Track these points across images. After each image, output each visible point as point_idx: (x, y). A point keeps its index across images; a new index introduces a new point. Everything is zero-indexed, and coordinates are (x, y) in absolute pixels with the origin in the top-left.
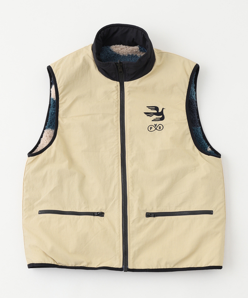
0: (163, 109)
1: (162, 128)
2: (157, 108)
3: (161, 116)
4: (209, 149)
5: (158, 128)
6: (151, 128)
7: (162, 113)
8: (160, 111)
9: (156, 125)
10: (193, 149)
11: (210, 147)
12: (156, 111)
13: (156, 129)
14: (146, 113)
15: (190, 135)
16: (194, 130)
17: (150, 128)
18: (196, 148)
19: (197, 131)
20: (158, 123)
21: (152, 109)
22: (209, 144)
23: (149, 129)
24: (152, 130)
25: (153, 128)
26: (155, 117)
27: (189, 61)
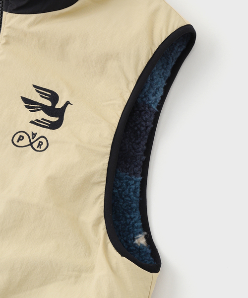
0: (68, 103)
1: (43, 147)
2: (54, 97)
3: (57, 119)
4: (141, 240)
5: (35, 145)
6: (21, 138)
7: (60, 113)
8: (59, 105)
9: (34, 135)
10: (96, 224)
11: (146, 237)
12: (48, 103)
13: (31, 144)
14: (25, 100)
15: (101, 189)
16: (120, 179)
17: (18, 138)
18: (103, 225)
19: (127, 184)
20: (41, 131)
21: (43, 95)
22: (146, 227)
23: (15, 140)
24: (21, 143)
25: (26, 141)
26: (41, 115)
27: (170, 11)
